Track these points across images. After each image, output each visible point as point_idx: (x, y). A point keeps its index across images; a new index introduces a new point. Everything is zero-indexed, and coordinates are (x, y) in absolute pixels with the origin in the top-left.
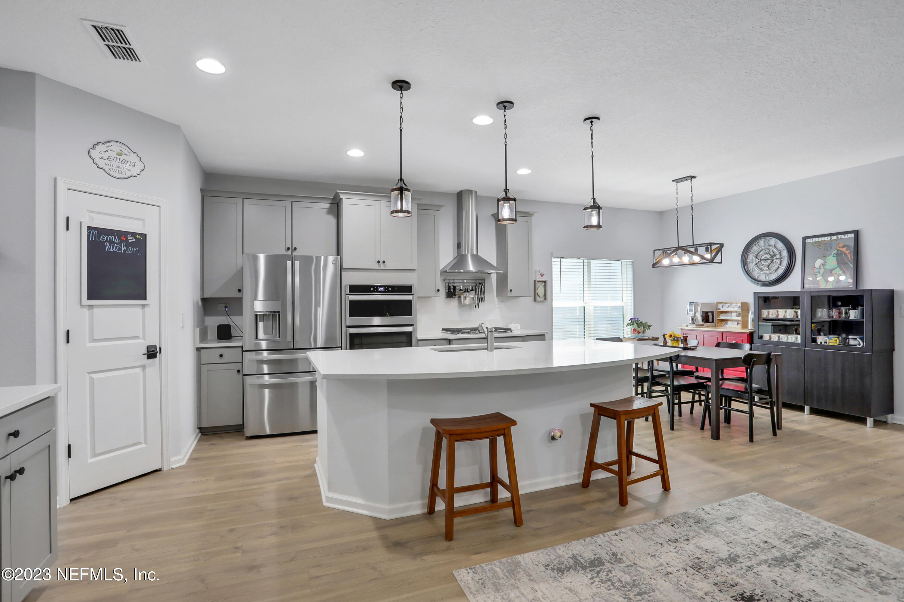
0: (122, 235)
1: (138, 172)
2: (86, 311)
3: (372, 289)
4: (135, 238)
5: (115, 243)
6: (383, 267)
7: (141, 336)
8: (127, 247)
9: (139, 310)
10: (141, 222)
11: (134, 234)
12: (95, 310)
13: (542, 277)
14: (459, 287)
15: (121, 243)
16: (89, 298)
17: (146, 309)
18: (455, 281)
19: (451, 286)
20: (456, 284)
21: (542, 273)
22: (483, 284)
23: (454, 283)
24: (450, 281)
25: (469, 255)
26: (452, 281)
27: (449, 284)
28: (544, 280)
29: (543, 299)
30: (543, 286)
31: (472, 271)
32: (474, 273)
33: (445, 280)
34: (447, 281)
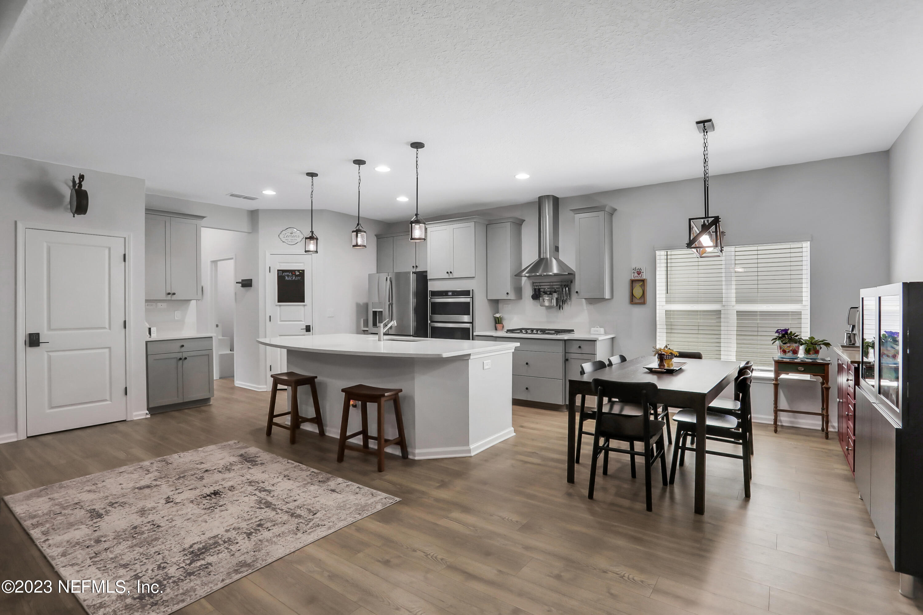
0: (293, 272)
1: (301, 239)
2: (278, 308)
3: (444, 294)
4: (299, 272)
5: (290, 276)
6: (451, 277)
7: (303, 320)
8: (295, 278)
9: (302, 308)
10: (303, 264)
11: (299, 271)
12: (282, 307)
15: (292, 275)
16: (279, 302)
17: (305, 307)
18: (541, 284)
19: (537, 289)
20: (542, 287)
21: (638, 271)
22: (567, 286)
23: (540, 286)
24: (537, 284)
25: (543, 259)
26: (539, 284)
27: (536, 287)
28: (641, 278)
29: (642, 301)
30: (641, 286)
31: (551, 274)
32: (556, 275)
33: (533, 283)
34: (535, 284)
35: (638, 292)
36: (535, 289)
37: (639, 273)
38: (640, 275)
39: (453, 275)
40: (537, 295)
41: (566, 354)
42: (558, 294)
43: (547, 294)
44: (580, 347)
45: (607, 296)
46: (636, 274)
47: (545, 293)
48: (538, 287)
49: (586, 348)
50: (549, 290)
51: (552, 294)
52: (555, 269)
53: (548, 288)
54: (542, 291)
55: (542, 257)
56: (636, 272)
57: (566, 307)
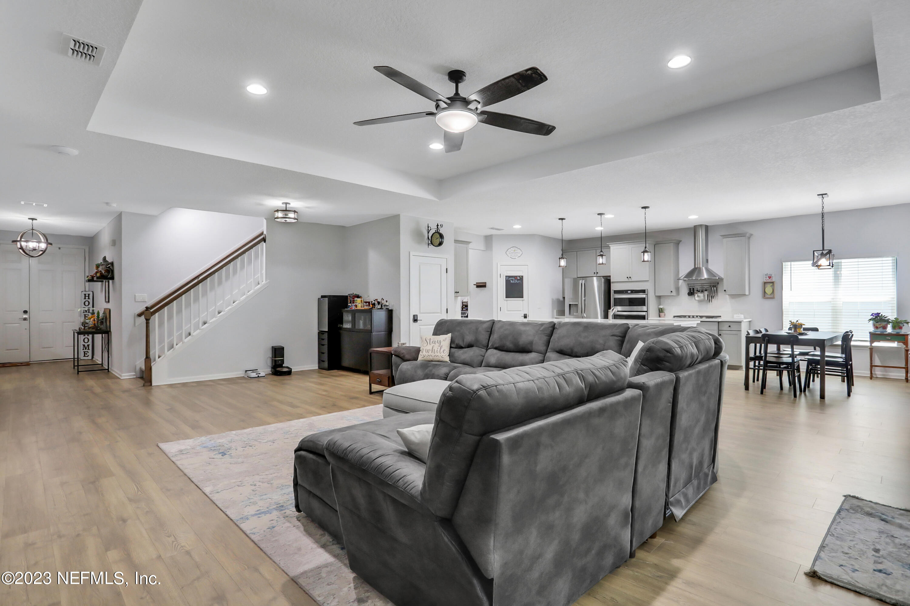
0: (515, 277)
1: (520, 255)
2: (505, 301)
3: (625, 292)
4: (520, 277)
5: (513, 280)
6: (630, 281)
7: (522, 310)
8: (517, 281)
9: (522, 302)
10: (522, 272)
11: (519, 276)
12: (508, 301)
13: (769, 279)
14: (696, 289)
15: (515, 280)
16: (506, 298)
17: (524, 301)
19: (692, 288)
20: (695, 287)
21: (769, 276)
22: (715, 286)
23: (694, 286)
24: (691, 285)
25: (697, 268)
26: (693, 285)
27: (690, 287)
28: (771, 281)
29: (772, 296)
30: (771, 286)
31: (703, 278)
32: (705, 279)
33: (688, 284)
34: (690, 285)
35: (769, 290)
36: (690, 289)
37: (770, 277)
38: (771, 279)
39: (631, 280)
40: (691, 293)
41: (719, 331)
42: (708, 292)
43: (700, 292)
44: (730, 326)
45: (747, 293)
46: (768, 278)
47: (698, 291)
48: (692, 287)
49: (734, 327)
50: (701, 289)
51: (703, 292)
52: (705, 276)
53: (700, 288)
54: (695, 290)
55: (696, 267)
56: (767, 277)
57: (713, 300)
